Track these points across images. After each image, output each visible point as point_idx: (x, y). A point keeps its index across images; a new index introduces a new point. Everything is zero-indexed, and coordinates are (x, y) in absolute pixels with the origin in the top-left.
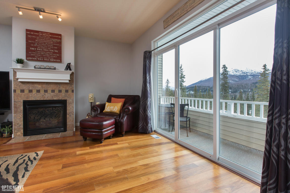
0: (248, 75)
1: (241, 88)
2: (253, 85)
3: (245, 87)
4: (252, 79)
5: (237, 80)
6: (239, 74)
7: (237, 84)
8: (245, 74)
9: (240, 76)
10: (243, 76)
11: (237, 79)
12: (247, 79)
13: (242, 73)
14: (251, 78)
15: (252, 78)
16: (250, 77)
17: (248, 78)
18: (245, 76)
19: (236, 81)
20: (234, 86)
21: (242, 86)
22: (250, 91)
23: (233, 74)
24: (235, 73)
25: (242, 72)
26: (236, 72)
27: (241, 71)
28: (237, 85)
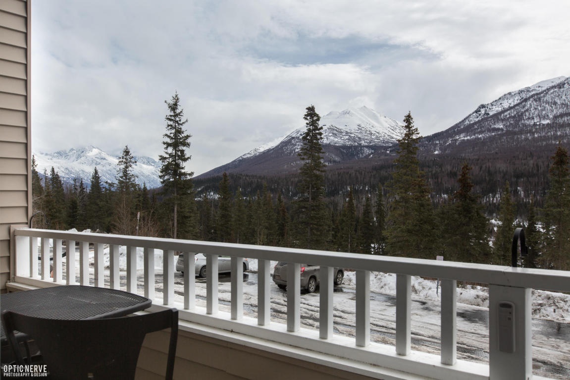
0: (364, 146)
1: (348, 182)
2: (375, 172)
3: (357, 178)
4: (372, 158)
5: (337, 159)
6: (342, 142)
7: (337, 169)
8: (355, 142)
9: (344, 147)
10: (351, 147)
11: (337, 155)
12: (361, 156)
13: (349, 139)
14: (369, 155)
15: (372, 153)
16: (367, 151)
17: (362, 154)
18: (356, 147)
19: (335, 161)
20: (330, 177)
21: (350, 175)
22: (367, 191)
23: (328, 142)
24: (332, 138)
25: (347, 137)
26: (335, 135)
27: (347, 133)
28: (337, 173)
